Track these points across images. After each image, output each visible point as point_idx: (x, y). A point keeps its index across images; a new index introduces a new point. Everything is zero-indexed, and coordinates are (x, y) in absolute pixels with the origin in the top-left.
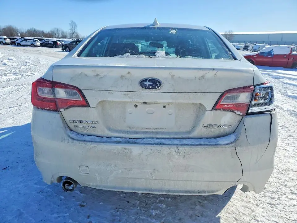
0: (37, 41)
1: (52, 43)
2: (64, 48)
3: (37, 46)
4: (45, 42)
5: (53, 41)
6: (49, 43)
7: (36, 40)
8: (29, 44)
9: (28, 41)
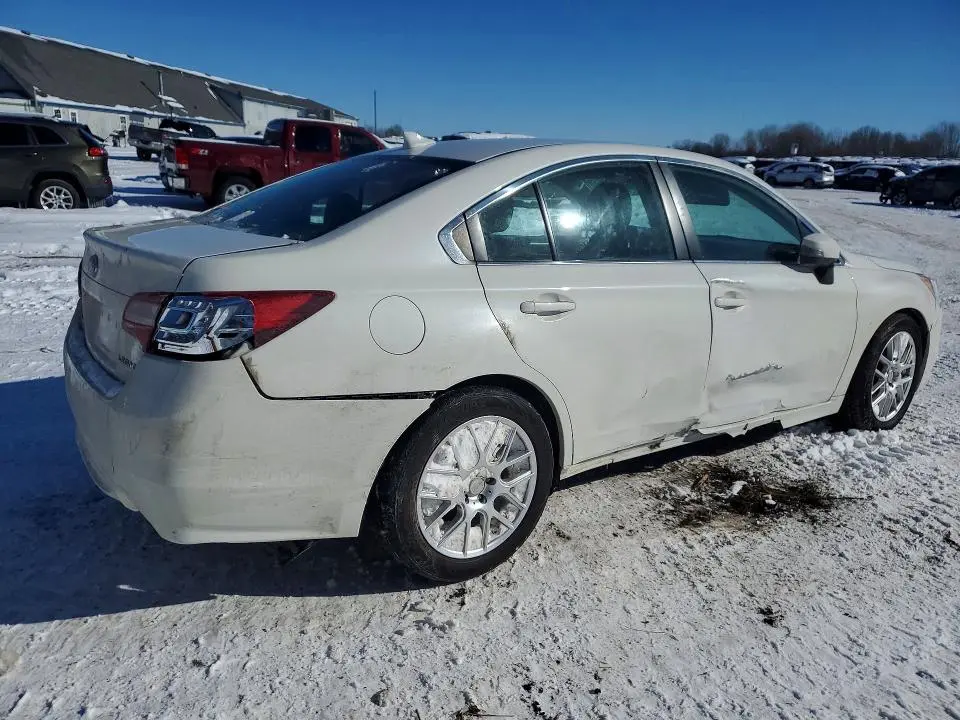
0: (827, 169)
1: (875, 175)
2: (889, 191)
3: (821, 186)
4: (852, 173)
5: (879, 170)
6: (866, 174)
7: (824, 165)
8: (800, 178)
9: (799, 169)
